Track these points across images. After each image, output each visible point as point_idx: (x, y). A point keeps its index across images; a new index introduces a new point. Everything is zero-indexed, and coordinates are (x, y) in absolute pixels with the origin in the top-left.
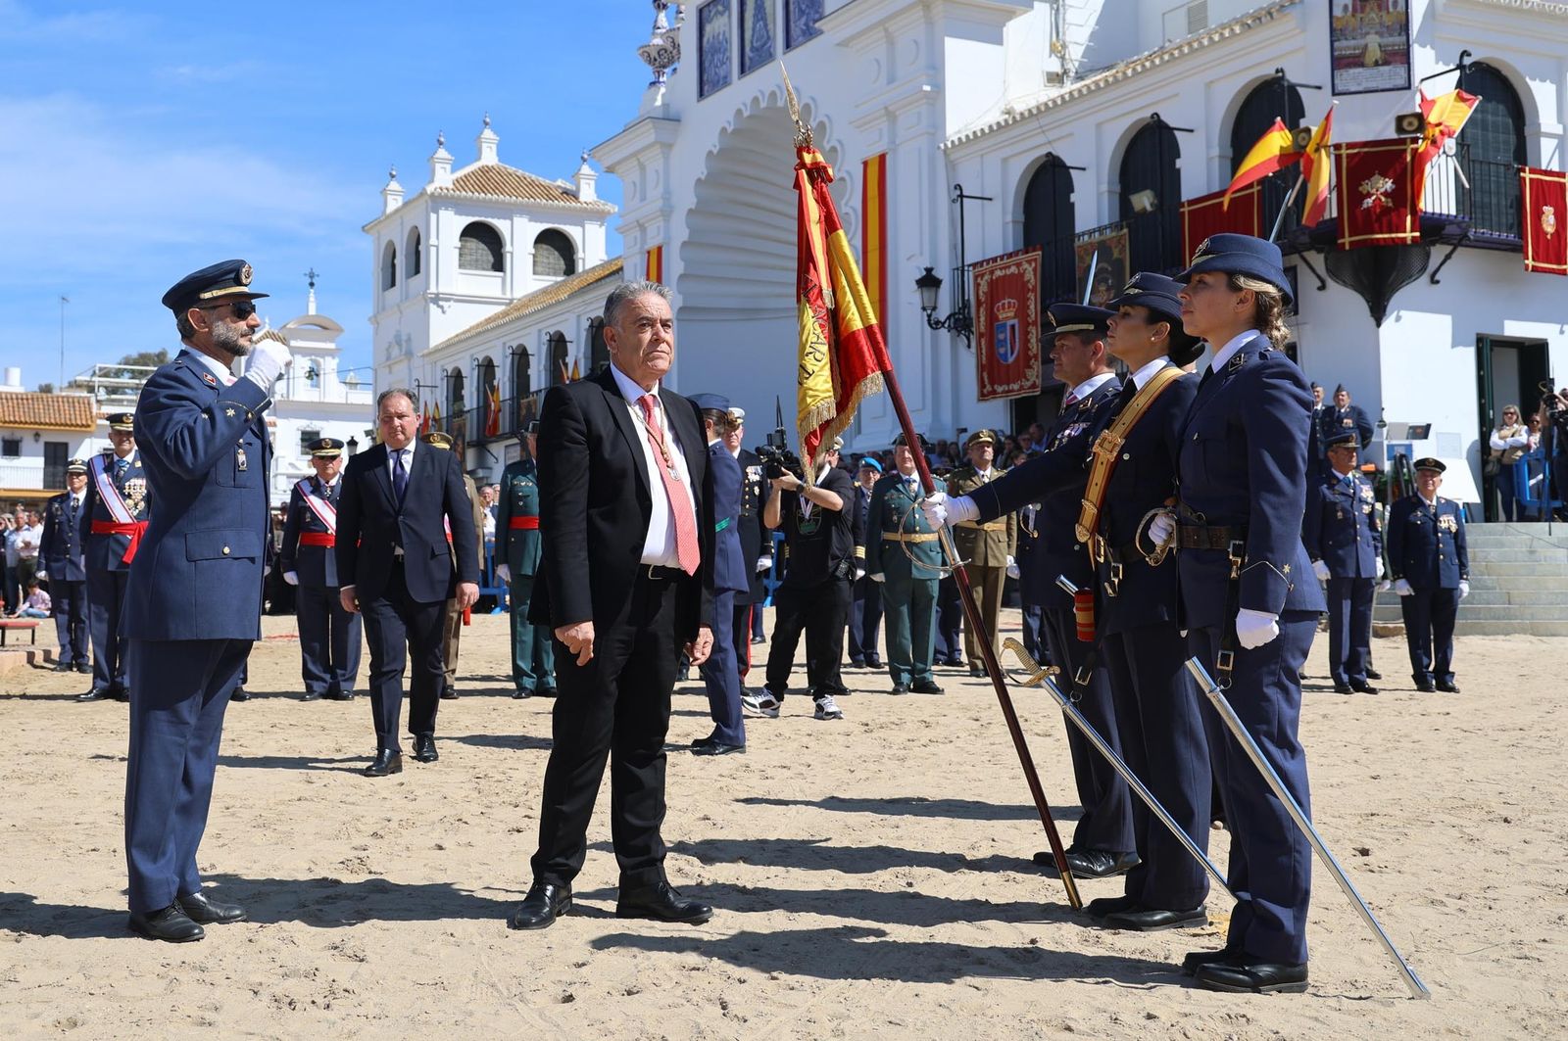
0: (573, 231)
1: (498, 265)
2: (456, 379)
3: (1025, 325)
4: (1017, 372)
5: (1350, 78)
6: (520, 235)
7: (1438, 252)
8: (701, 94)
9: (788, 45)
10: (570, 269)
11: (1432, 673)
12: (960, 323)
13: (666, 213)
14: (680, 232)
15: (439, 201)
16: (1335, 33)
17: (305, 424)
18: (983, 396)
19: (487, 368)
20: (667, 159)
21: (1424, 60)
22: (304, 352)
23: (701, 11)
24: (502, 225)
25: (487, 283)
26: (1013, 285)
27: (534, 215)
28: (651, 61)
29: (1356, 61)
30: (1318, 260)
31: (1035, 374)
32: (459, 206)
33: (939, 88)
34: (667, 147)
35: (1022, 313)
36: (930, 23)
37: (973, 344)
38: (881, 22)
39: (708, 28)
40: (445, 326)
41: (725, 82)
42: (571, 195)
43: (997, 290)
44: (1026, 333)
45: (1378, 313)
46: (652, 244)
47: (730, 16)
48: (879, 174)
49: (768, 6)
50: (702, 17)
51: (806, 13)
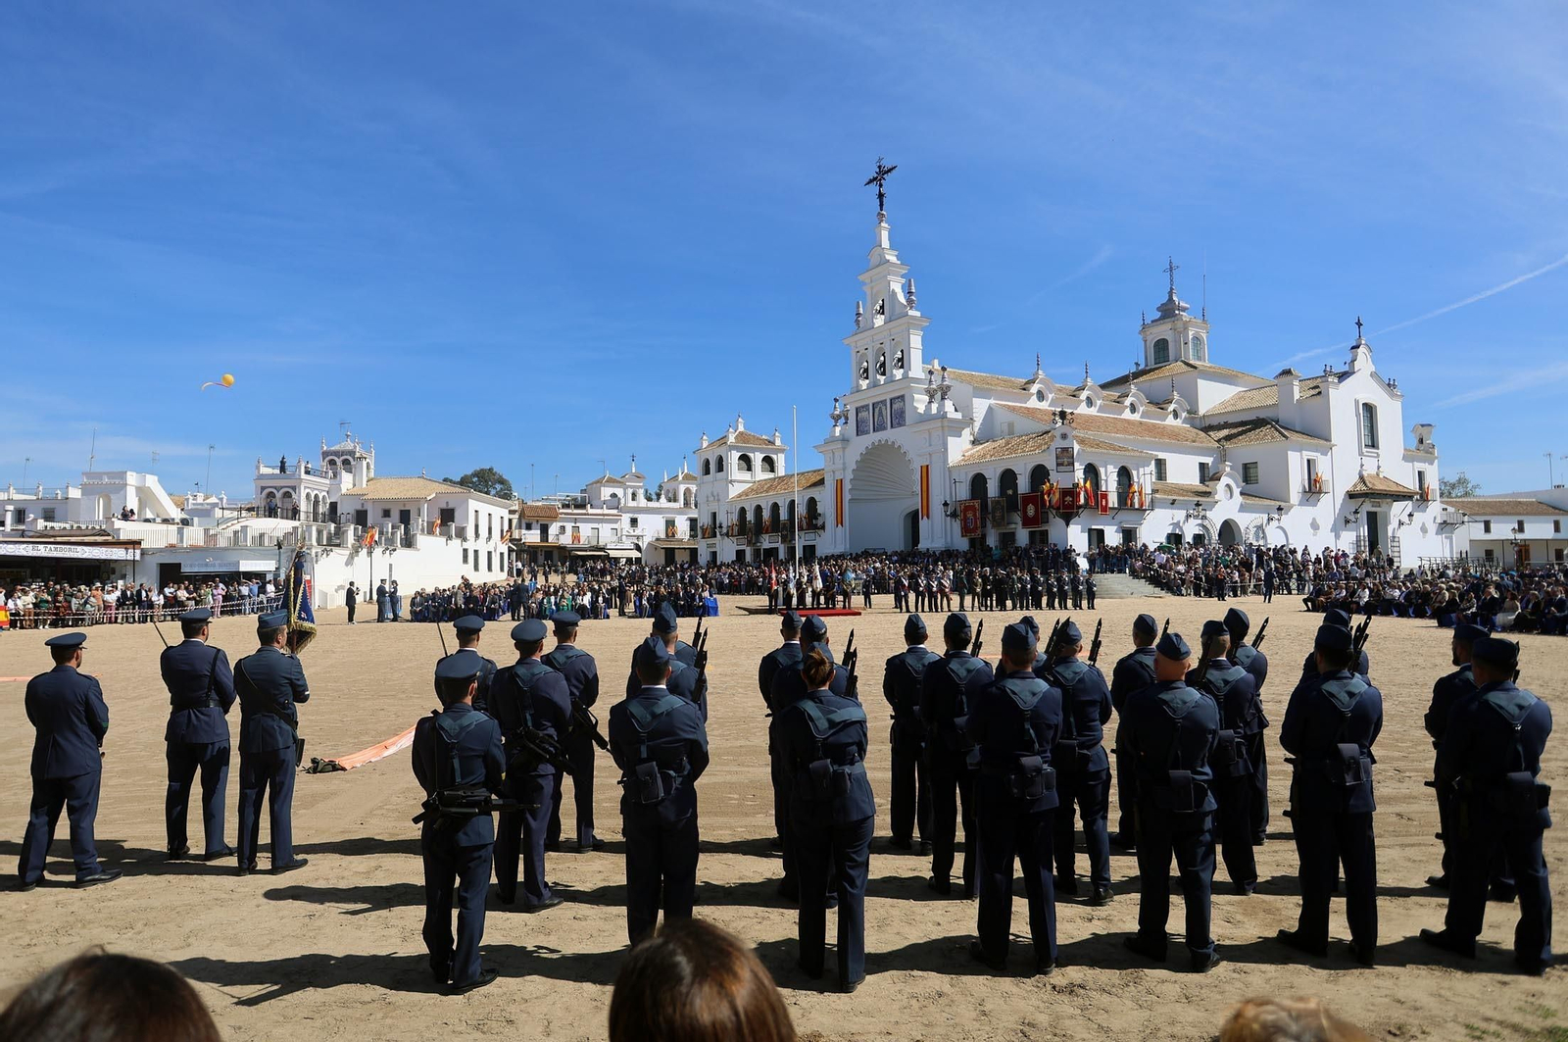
0: (774, 457)
1: (749, 469)
2: (743, 511)
3: (976, 519)
4: (974, 530)
5: (1061, 468)
6: (757, 458)
7: (1080, 511)
8: (857, 435)
9: (892, 427)
10: (772, 470)
11: (1091, 607)
12: (954, 515)
13: (844, 469)
14: (849, 476)
15: (732, 448)
16: (1057, 458)
17: (631, 515)
18: (963, 536)
19: (759, 509)
20: (844, 451)
21: (1077, 465)
22: (631, 487)
23: (856, 408)
24: (751, 455)
25: (747, 476)
26: (972, 508)
27: (761, 451)
28: (833, 418)
29: (1062, 464)
30: (1054, 512)
31: (979, 532)
32: (737, 449)
33: (946, 449)
34: (844, 449)
35: (975, 515)
36: (943, 433)
37: (958, 522)
38: (929, 430)
39: (860, 414)
40: (734, 491)
41: (868, 433)
42: (772, 443)
43: (967, 509)
44: (976, 522)
45: (1068, 525)
46: (839, 478)
47: (869, 413)
48: (926, 471)
49: (884, 413)
50: (858, 411)
51: (899, 419)
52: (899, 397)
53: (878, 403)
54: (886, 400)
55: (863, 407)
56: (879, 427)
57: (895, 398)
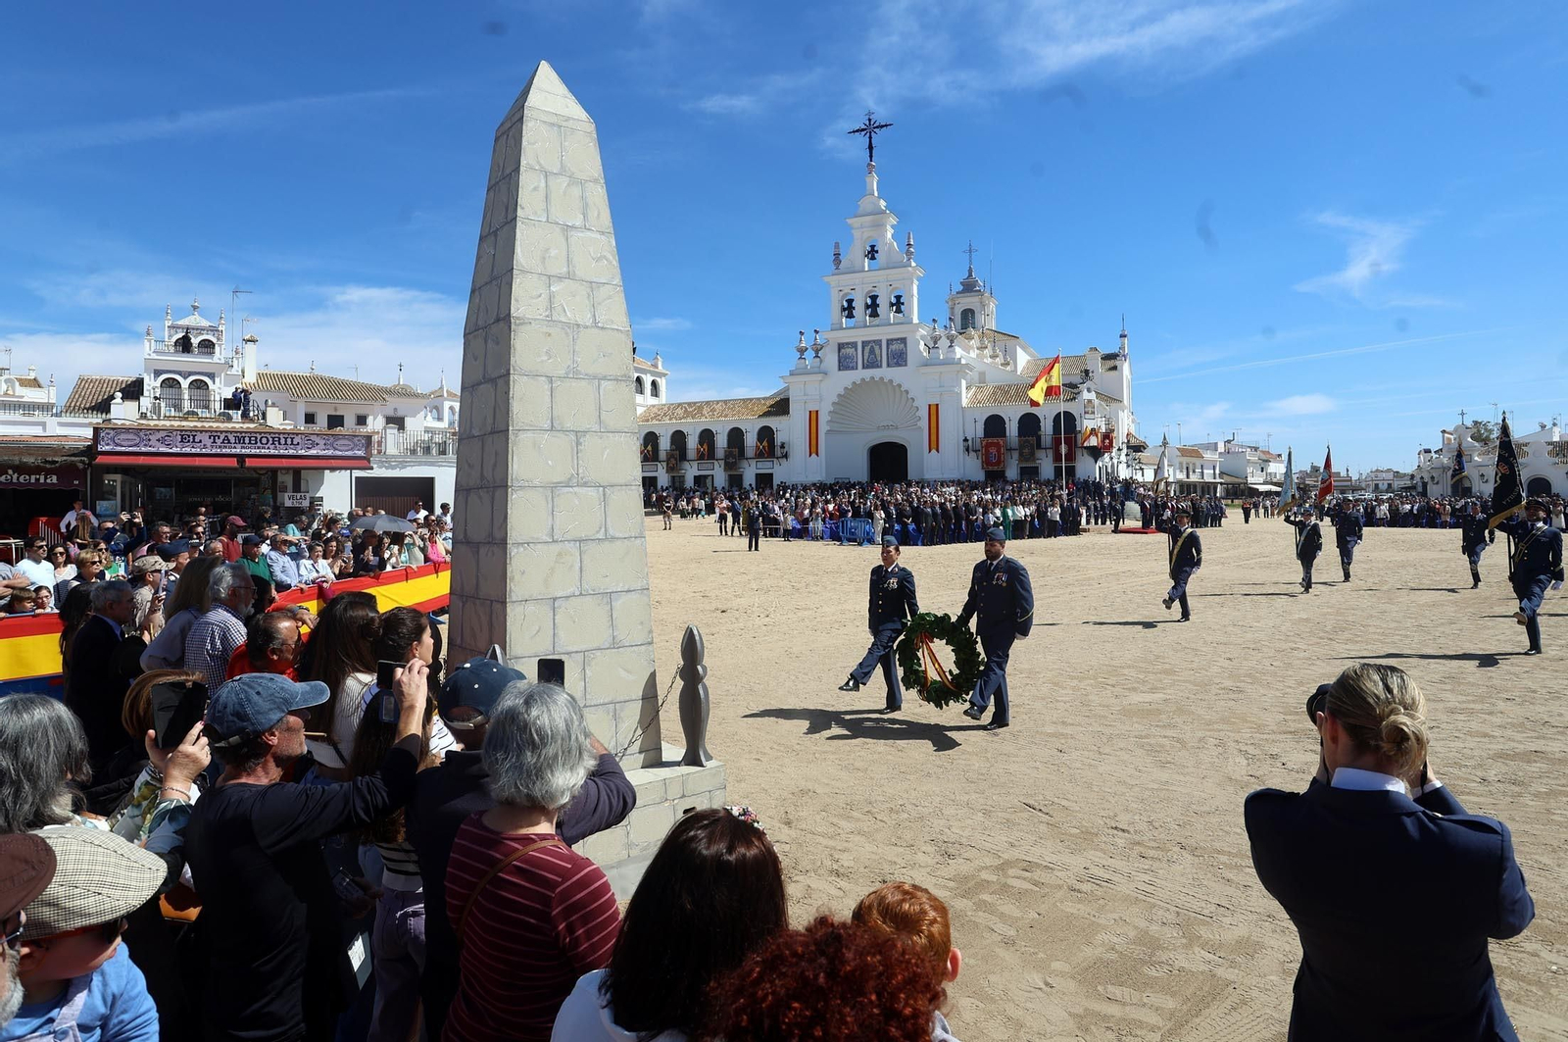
3: (999, 455)
4: (997, 464)
5: (1087, 416)
6: (648, 381)
8: (840, 370)
9: (888, 366)
10: (657, 395)
12: (973, 450)
13: (820, 400)
14: (829, 407)
18: (978, 469)
19: (678, 434)
20: (820, 384)
23: (839, 344)
24: (645, 377)
25: (641, 399)
26: (996, 444)
27: (651, 374)
29: (1088, 413)
30: (1086, 451)
31: (1002, 465)
33: (961, 391)
34: (820, 381)
35: (997, 451)
36: (957, 377)
38: (940, 373)
39: (843, 351)
41: (854, 369)
43: (988, 445)
45: (1095, 462)
46: (814, 408)
47: (856, 350)
48: (934, 411)
49: (877, 351)
50: (841, 346)
51: (899, 358)
52: (898, 339)
53: (869, 342)
54: (881, 341)
55: (847, 344)
56: (872, 363)
57: (892, 340)
